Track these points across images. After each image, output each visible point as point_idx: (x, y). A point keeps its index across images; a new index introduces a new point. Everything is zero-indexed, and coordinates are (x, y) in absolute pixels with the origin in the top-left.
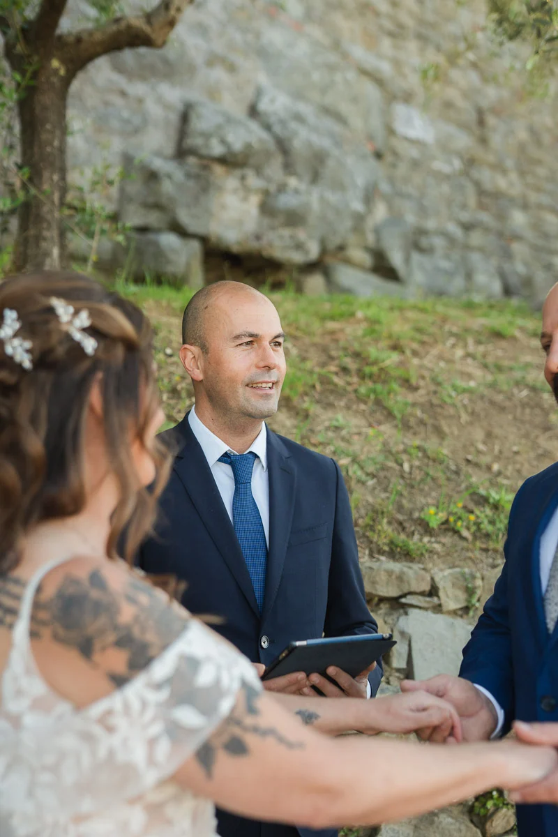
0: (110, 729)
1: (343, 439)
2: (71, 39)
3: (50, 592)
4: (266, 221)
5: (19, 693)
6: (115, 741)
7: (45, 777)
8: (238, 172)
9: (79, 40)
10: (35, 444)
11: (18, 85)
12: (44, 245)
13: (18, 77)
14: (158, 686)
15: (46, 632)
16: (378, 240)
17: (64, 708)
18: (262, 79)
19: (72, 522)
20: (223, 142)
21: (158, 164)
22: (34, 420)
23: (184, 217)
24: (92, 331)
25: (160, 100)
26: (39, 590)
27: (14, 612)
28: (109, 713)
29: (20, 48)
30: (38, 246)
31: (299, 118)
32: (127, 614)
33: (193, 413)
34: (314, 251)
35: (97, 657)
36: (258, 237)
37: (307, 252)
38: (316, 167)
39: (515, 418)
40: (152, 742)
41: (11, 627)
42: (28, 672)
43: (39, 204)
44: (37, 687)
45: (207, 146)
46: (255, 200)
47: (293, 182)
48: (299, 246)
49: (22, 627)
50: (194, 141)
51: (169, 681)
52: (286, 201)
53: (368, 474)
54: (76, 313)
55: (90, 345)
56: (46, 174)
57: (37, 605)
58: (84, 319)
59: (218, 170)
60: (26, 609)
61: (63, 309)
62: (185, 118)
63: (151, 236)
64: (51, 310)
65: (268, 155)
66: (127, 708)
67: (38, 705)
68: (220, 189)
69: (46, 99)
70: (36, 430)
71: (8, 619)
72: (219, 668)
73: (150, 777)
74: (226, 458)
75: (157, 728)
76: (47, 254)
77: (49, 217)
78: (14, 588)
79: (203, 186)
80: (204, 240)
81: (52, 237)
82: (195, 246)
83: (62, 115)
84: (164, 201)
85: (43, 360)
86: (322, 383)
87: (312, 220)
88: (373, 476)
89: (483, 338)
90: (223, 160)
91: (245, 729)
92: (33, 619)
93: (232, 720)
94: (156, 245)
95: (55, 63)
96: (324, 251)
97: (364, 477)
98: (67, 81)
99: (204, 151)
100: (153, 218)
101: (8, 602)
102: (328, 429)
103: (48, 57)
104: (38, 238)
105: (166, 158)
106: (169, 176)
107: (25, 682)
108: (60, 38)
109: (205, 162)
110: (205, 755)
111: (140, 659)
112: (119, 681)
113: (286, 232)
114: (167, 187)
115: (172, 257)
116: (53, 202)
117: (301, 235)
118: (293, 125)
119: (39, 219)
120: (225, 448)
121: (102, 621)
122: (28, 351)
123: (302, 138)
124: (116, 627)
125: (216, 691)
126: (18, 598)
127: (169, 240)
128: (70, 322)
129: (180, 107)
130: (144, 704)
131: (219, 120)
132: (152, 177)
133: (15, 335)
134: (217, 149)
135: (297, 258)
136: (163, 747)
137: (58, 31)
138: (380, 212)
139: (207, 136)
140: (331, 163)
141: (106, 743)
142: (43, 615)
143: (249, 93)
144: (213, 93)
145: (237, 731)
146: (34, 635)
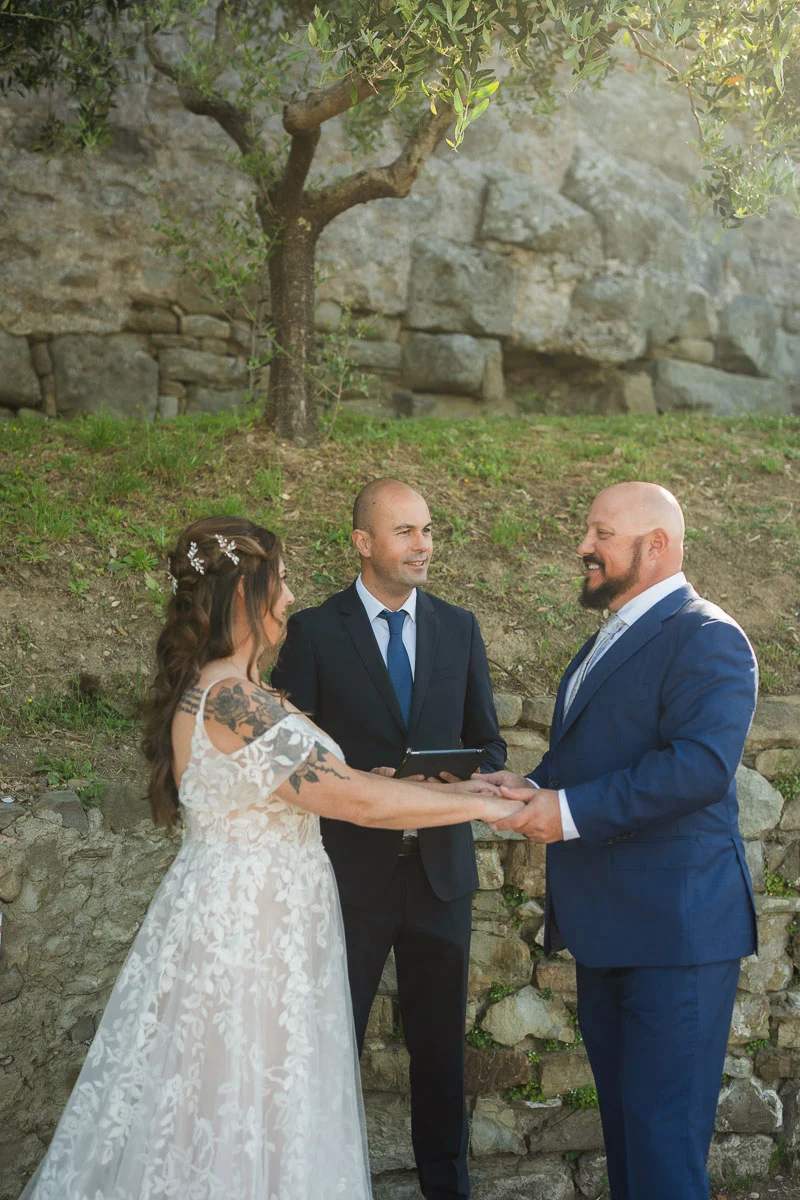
0: (244, 765)
1: (549, 588)
2: (317, 196)
3: (214, 695)
4: (579, 314)
5: (200, 748)
6: (246, 771)
7: (213, 791)
8: (546, 259)
9: (324, 197)
10: (205, 617)
11: (268, 244)
12: (292, 397)
13: (268, 239)
14: (268, 744)
15: (212, 716)
16: (723, 326)
17: (221, 756)
18: (582, 138)
19: (229, 659)
20: (527, 225)
21: (453, 254)
22: (205, 604)
23: (481, 315)
24: (236, 552)
25: (456, 177)
26: (209, 695)
27: (197, 706)
28: (243, 756)
29: (269, 207)
30: (286, 399)
31: (625, 185)
32: (253, 707)
33: (359, 580)
34: (638, 345)
35: (237, 729)
36: (569, 334)
37: (630, 349)
38: (645, 243)
39: (734, 564)
40: (265, 773)
41: (195, 714)
42: (203, 738)
43: (287, 360)
44: (208, 745)
45: (509, 229)
46: (566, 289)
47: (613, 264)
48: (618, 342)
49: (200, 714)
50: (495, 224)
51: (273, 742)
52: (604, 289)
53: (565, 621)
54: (229, 542)
55: (236, 560)
56: (294, 329)
57: (207, 702)
58: (233, 546)
59: (522, 256)
60: (202, 705)
61: (221, 540)
62: (485, 196)
63: (444, 338)
64: (216, 541)
65: (583, 235)
66: (251, 753)
67: (208, 754)
68: (524, 279)
69: (294, 256)
70: (206, 611)
71: (194, 710)
72: (302, 736)
73: (265, 792)
74: (383, 615)
75: (267, 766)
76: (295, 407)
77: (296, 371)
78: (197, 695)
79: (504, 276)
80: (504, 340)
81: (300, 390)
82: (495, 346)
83: (310, 270)
84: (458, 298)
85: (209, 570)
86: (544, 531)
87: (635, 309)
88: (570, 622)
89: (745, 475)
90: (525, 246)
91: (317, 768)
92: (206, 709)
93: (308, 762)
94: (449, 348)
95: (302, 221)
96: (650, 345)
97: (561, 623)
98: (314, 236)
99: (505, 237)
100: (447, 318)
101: (194, 701)
102: (538, 577)
103: (295, 216)
104: (287, 391)
105: (462, 246)
106: (464, 267)
107: (201, 742)
108: (306, 194)
109: (509, 248)
110: (295, 780)
111: (259, 730)
112: (248, 741)
113: (603, 326)
114: (461, 281)
115: (466, 362)
116: (300, 356)
117: (622, 328)
118: (616, 195)
119: (287, 373)
120: (382, 607)
121: (240, 710)
122: (202, 565)
123: (626, 209)
124: (247, 713)
125: (300, 747)
126: (199, 699)
127: (463, 343)
128: (225, 548)
129: (480, 182)
130: (260, 751)
131: (525, 197)
132: (446, 269)
133: (195, 557)
134: (521, 234)
135: (617, 355)
136: (271, 775)
137: (305, 187)
138: (732, 289)
139: (509, 217)
140: (664, 236)
141: (242, 771)
142: (211, 708)
143: (566, 156)
144: (520, 163)
145: (312, 769)
146: (206, 718)
